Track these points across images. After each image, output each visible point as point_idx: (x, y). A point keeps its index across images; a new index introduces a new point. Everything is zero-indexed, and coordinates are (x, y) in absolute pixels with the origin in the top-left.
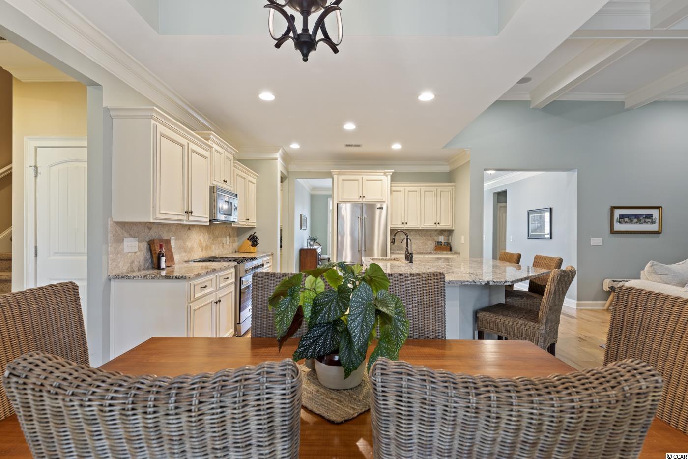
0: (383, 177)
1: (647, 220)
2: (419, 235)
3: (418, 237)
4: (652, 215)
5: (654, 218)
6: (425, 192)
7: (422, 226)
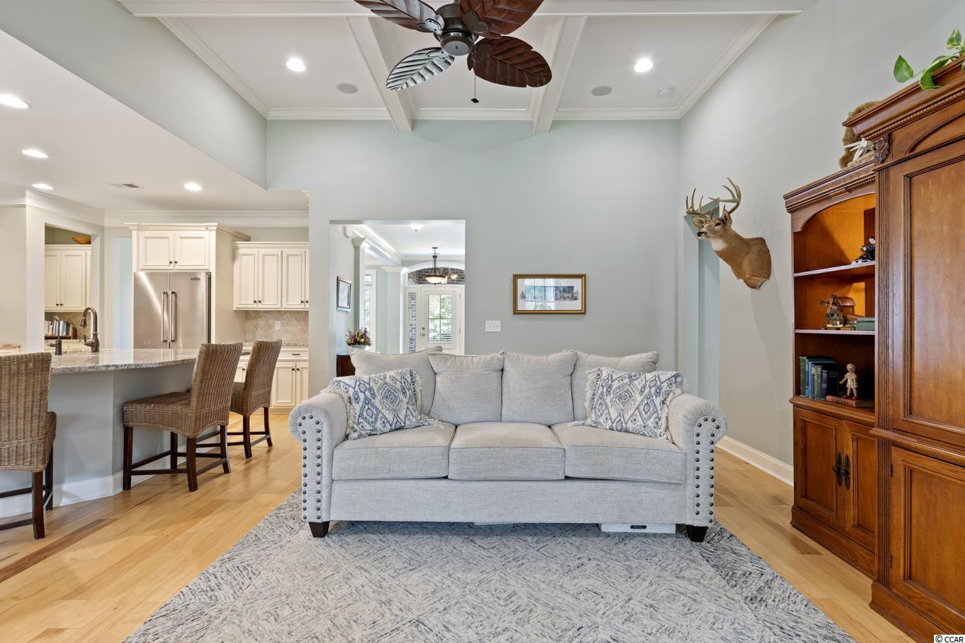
0: (205, 234)
1: (566, 295)
2: (296, 319)
3: (294, 322)
4: (573, 287)
5: (575, 291)
6: (288, 256)
7: (284, 306)
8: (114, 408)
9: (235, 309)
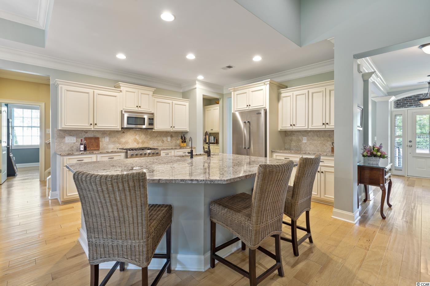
0: (263, 87)
6: (313, 93)
7: (310, 127)
8: (204, 205)
9: (279, 130)
